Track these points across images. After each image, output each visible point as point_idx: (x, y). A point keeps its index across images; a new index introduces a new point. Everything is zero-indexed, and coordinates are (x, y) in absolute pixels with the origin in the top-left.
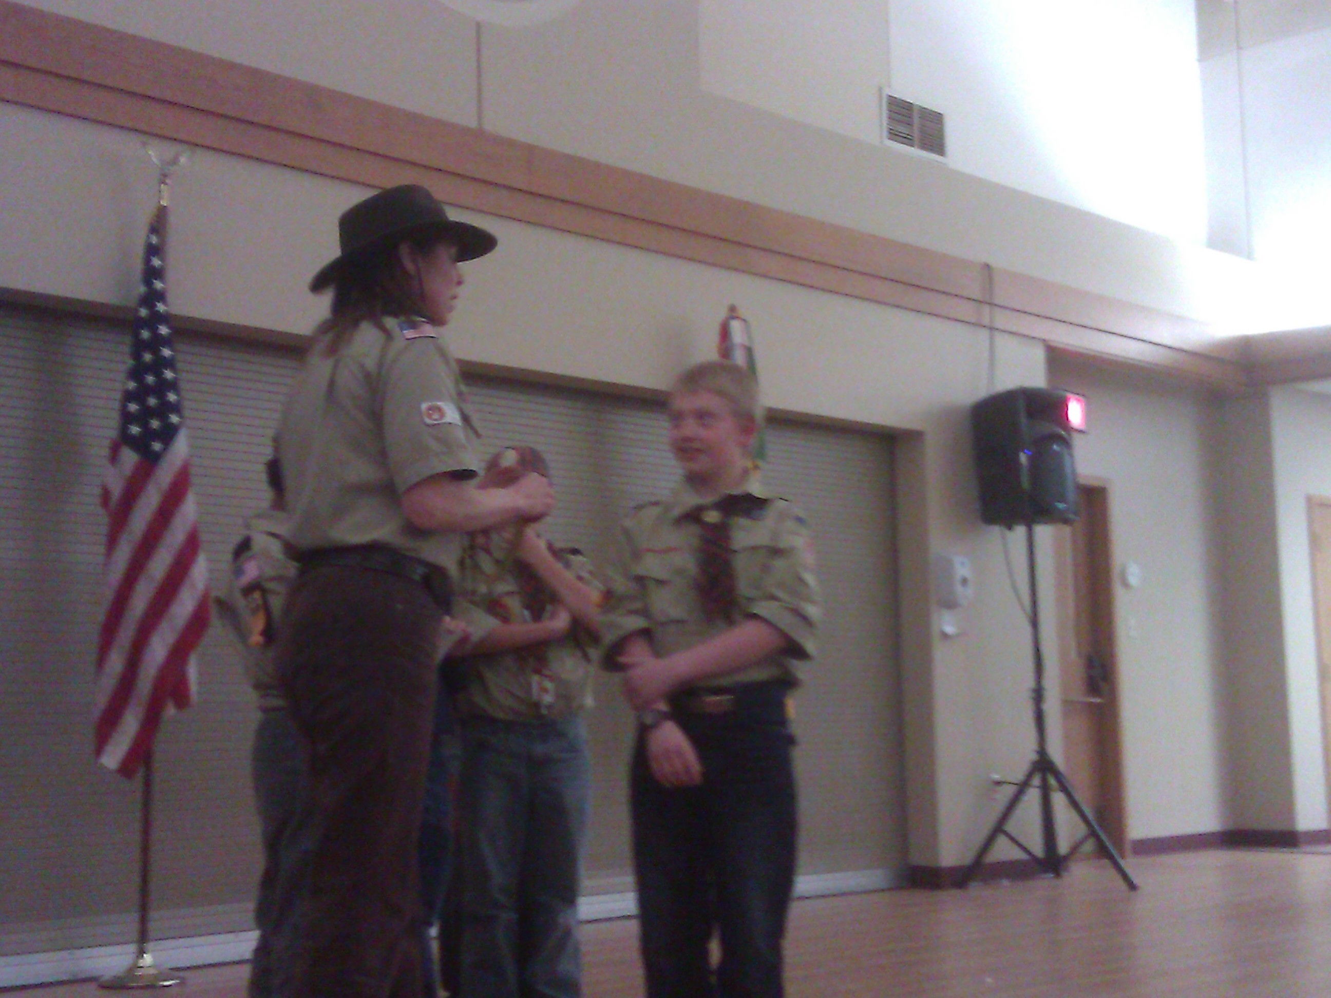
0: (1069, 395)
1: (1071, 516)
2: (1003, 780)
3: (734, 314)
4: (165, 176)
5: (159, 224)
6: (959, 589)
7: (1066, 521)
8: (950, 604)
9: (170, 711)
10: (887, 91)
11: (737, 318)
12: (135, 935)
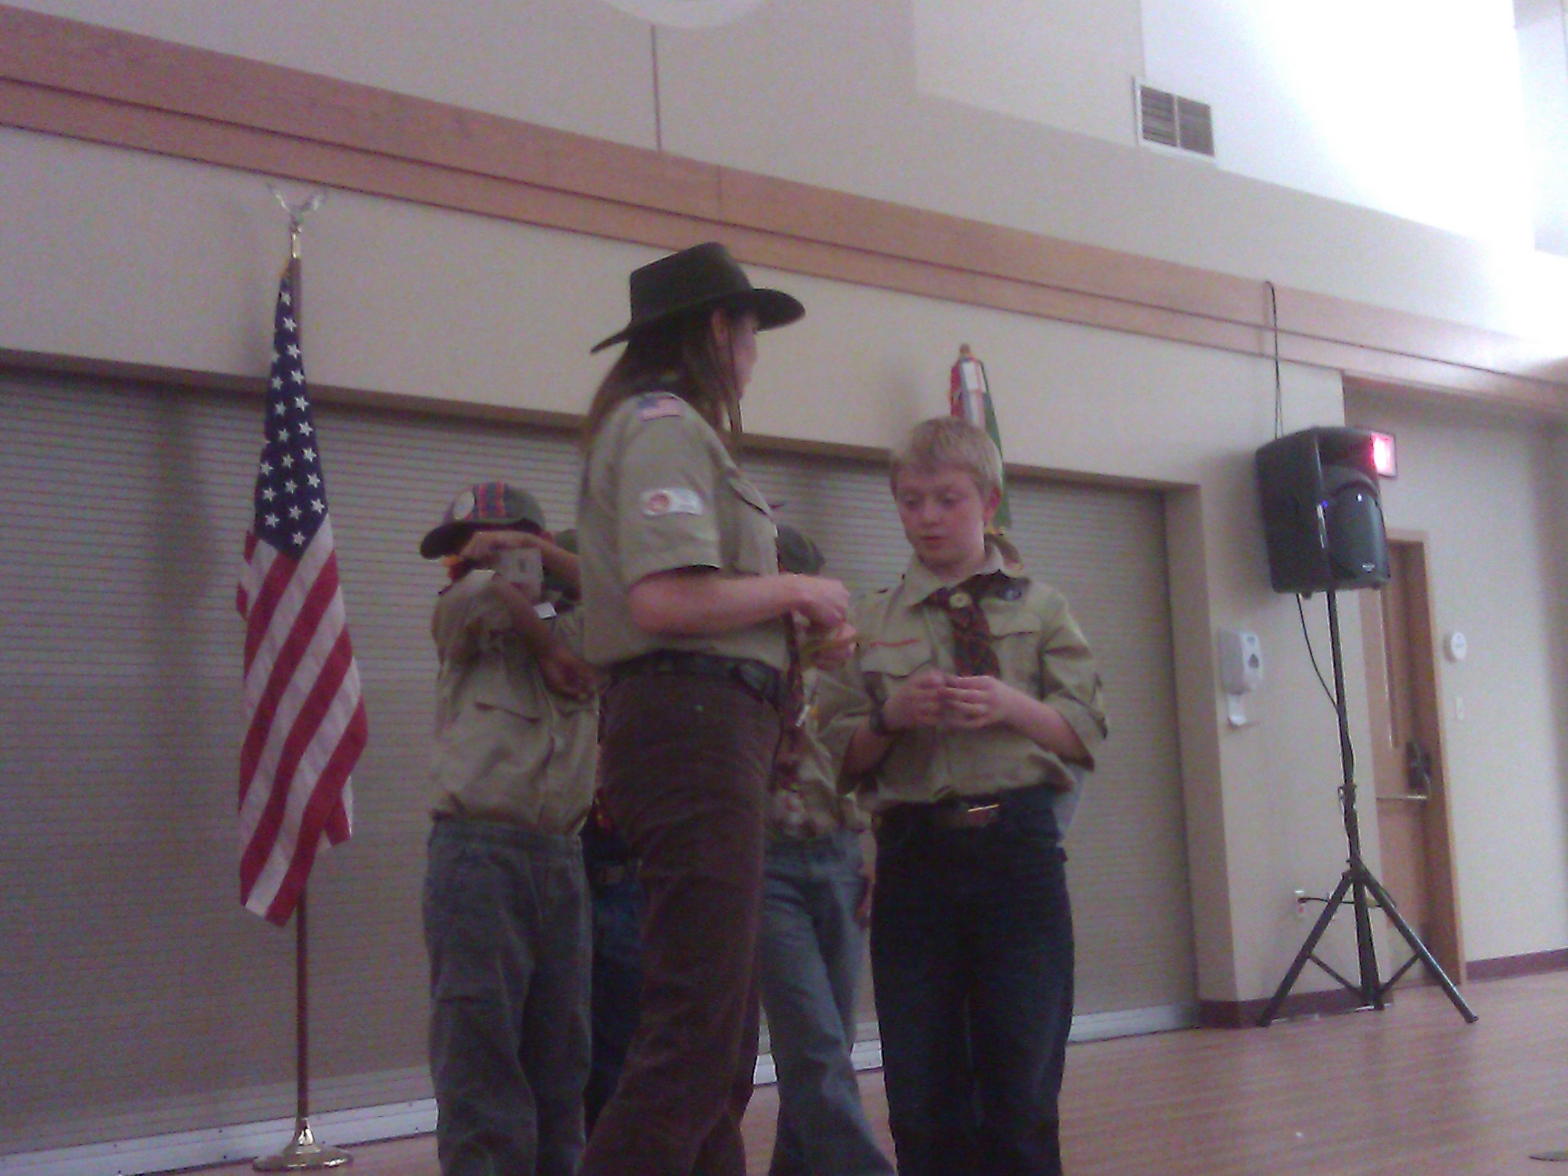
0: (1373, 434)
1: (1381, 579)
2: (1307, 896)
3: (967, 356)
4: (296, 224)
5: (291, 279)
6: (1248, 670)
7: (1376, 586)
8: (1239, 690)
9: (325, 845)
10: (1139, 82)
11: (970, 359)
12: (295, 1110)
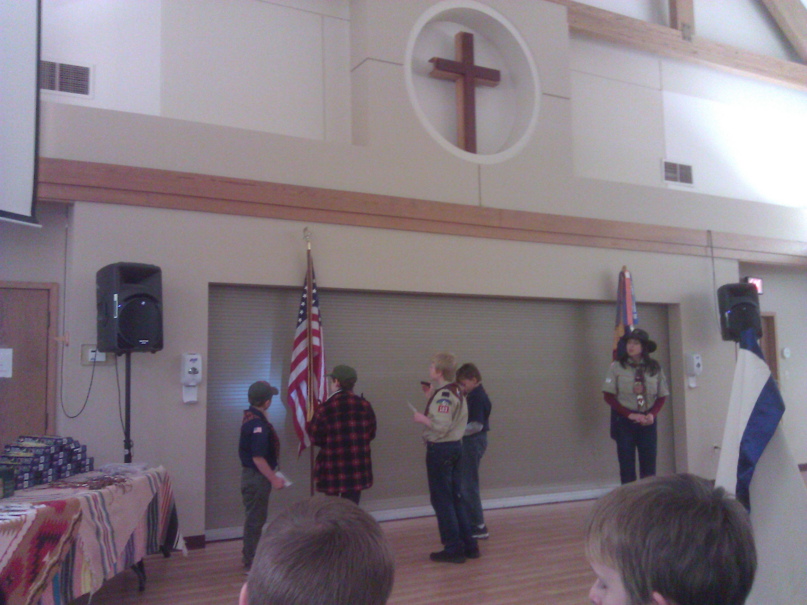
6: (696, 368)
8: (693, 375)
10: (664, 161)
